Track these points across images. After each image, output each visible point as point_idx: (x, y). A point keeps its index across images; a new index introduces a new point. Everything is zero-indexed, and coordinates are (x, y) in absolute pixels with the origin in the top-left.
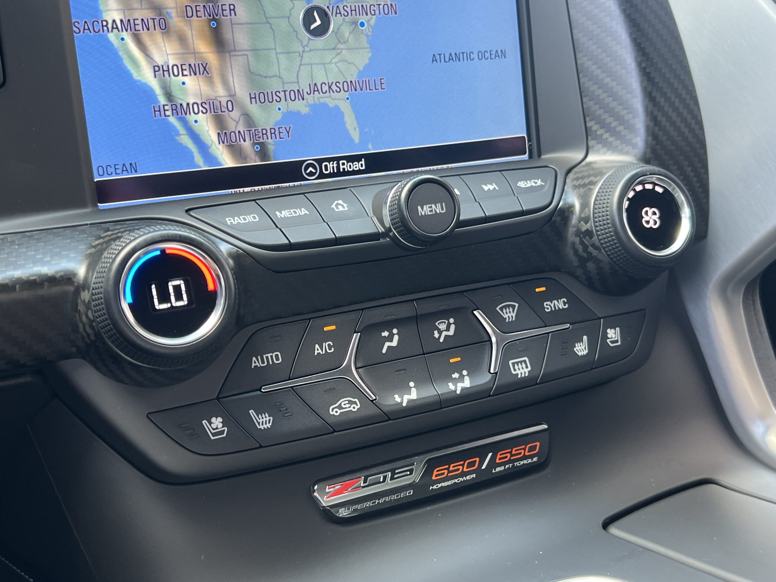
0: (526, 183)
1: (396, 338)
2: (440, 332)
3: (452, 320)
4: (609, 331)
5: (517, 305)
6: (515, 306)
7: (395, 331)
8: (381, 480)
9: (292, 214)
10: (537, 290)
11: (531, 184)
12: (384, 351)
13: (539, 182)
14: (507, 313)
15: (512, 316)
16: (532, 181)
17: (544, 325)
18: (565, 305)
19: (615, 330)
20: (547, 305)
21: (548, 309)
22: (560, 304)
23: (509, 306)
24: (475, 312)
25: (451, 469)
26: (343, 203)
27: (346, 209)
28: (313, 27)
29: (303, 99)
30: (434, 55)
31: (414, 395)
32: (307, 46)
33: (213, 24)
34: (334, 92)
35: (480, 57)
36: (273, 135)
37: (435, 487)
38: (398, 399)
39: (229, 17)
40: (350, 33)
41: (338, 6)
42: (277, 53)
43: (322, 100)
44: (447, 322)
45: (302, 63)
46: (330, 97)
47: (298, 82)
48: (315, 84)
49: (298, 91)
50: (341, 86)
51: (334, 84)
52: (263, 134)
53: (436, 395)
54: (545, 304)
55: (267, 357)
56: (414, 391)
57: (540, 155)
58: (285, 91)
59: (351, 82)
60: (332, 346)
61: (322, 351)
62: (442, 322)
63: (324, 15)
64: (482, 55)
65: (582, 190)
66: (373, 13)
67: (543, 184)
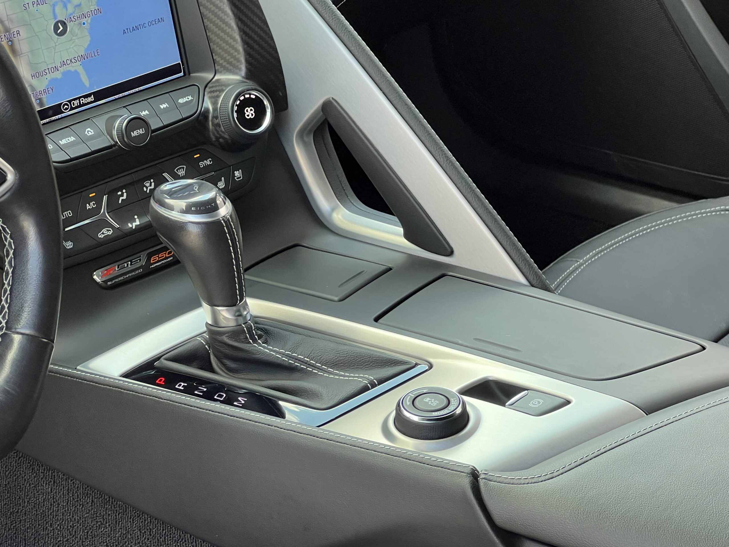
0: (183, 100)
1: (125, 194)
2: (147, 188)
3: (152, 180)
4: (235, 172)
5: (185, 167)
6: (184, 167)
7: (124, 191)
8: (126, 266)
9: (67, 141)
10: (195, 157)
11: (186, 100)
12: (120, 202)
13: (190, 98)
14: (180, 172)
15: (183, 173)
16: (186, 98)
17: (200, 175)
18: (211, 162)
19: (239, 171)
20: (201, 164)
21: (202, 166)
22: (208, 162)
23: (181, 168)
24: (163, 174)
25: (160, 256)
26: (91, 130)
27: (93, 133)
28: (59, 32)
29: (58, 71)
30: (124, 30)
31: (138, 222)
32: (57, 42)
33: (10, 43)
34: (73, 63)
35: (150, 25)
36: (45, 93)
37: (153, 266)
38: (130, 225)
39: (17, 37)
40: (78, 29)
41: (70, 17)
42: (42, 50)
43: (68, 69)
44: (149, 181)
45: (56, 51)
46: (72, 66)
47: (54, 62)
48: (63, 61)
49: (55, 67)
50: (76, 59)
51: (73, 58)
52: (40, 94)
53: (148, 221)
54: (200, 163)
55: (65, 214)
56: (137, 220)
57: (189, 74)
58: (48, 69)
59: (82, 55)
60: (95, 204)
61: (90, 206)
62: (147, 182)
63: (64, 24)
64: (150, 24)
65: (213, 100)
66: (89, 16)
67: (192, 98)
